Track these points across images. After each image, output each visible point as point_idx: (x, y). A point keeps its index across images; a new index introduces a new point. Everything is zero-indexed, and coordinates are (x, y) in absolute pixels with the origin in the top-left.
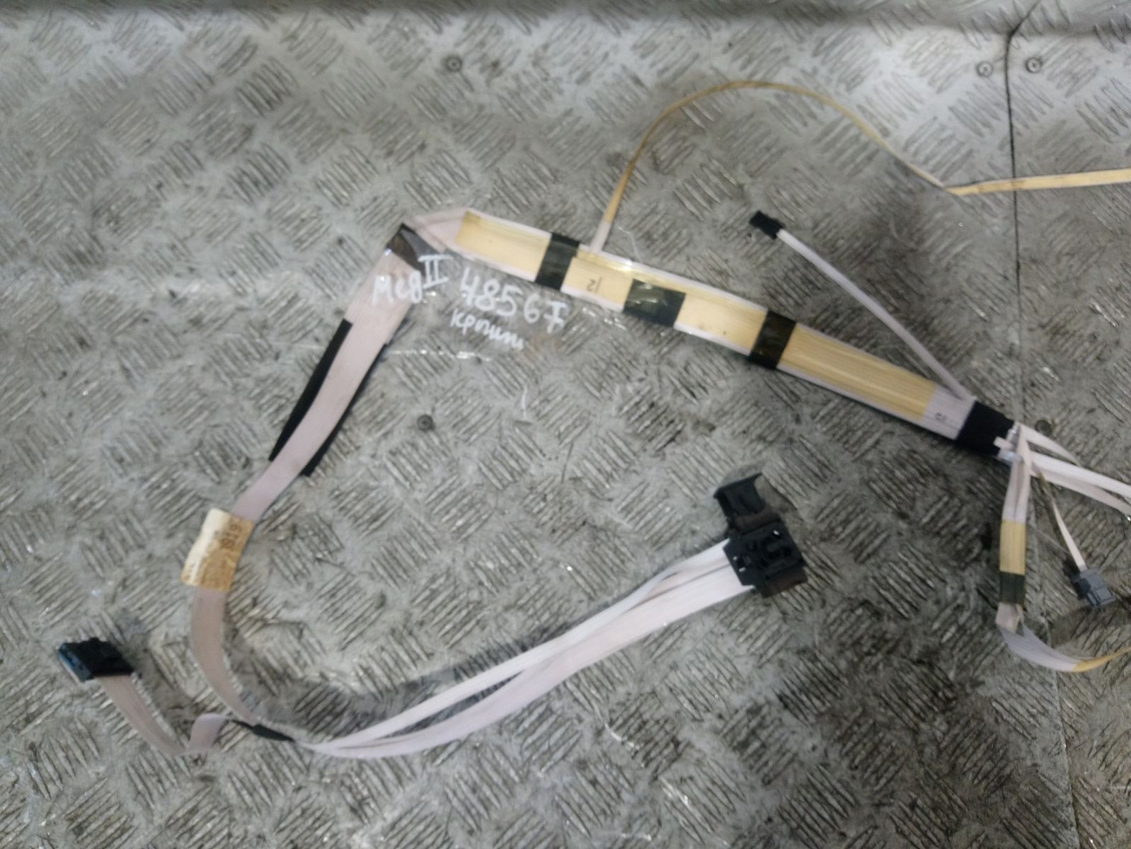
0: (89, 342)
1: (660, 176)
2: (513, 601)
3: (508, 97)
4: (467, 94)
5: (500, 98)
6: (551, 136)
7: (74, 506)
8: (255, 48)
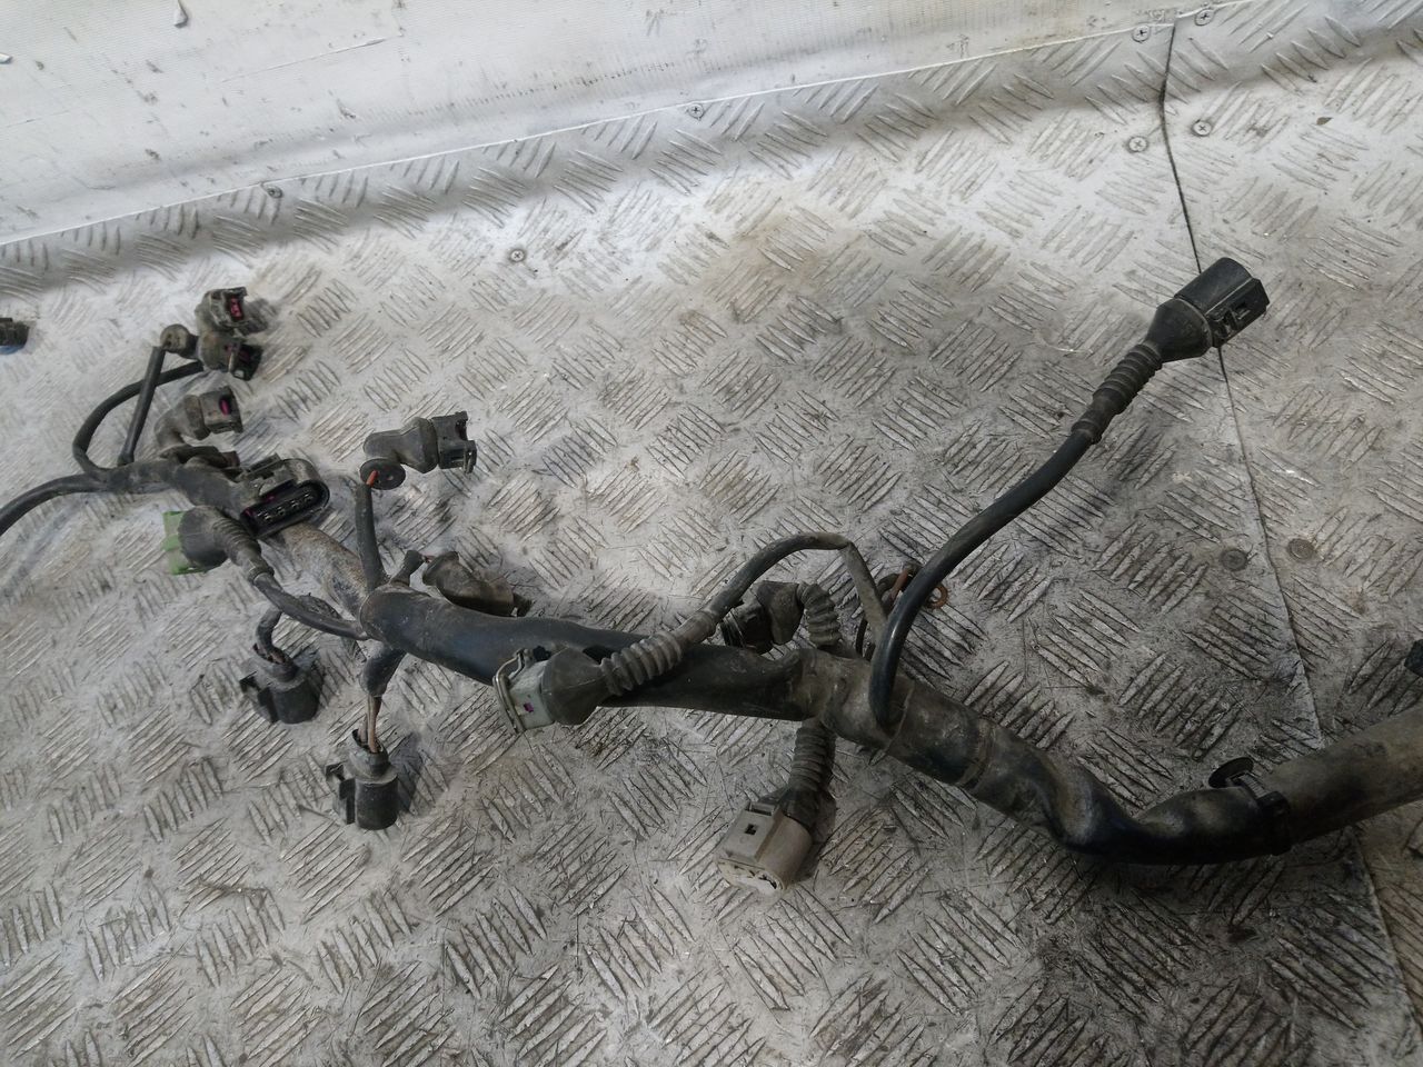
0: (111, 584)
1: (740, 326)
2: (533, 848)
3: (573, 278)
4: (530, 282)
5: (563, 278)
6: (617, 306)
7: (53, 764)
8: (319, 274)
